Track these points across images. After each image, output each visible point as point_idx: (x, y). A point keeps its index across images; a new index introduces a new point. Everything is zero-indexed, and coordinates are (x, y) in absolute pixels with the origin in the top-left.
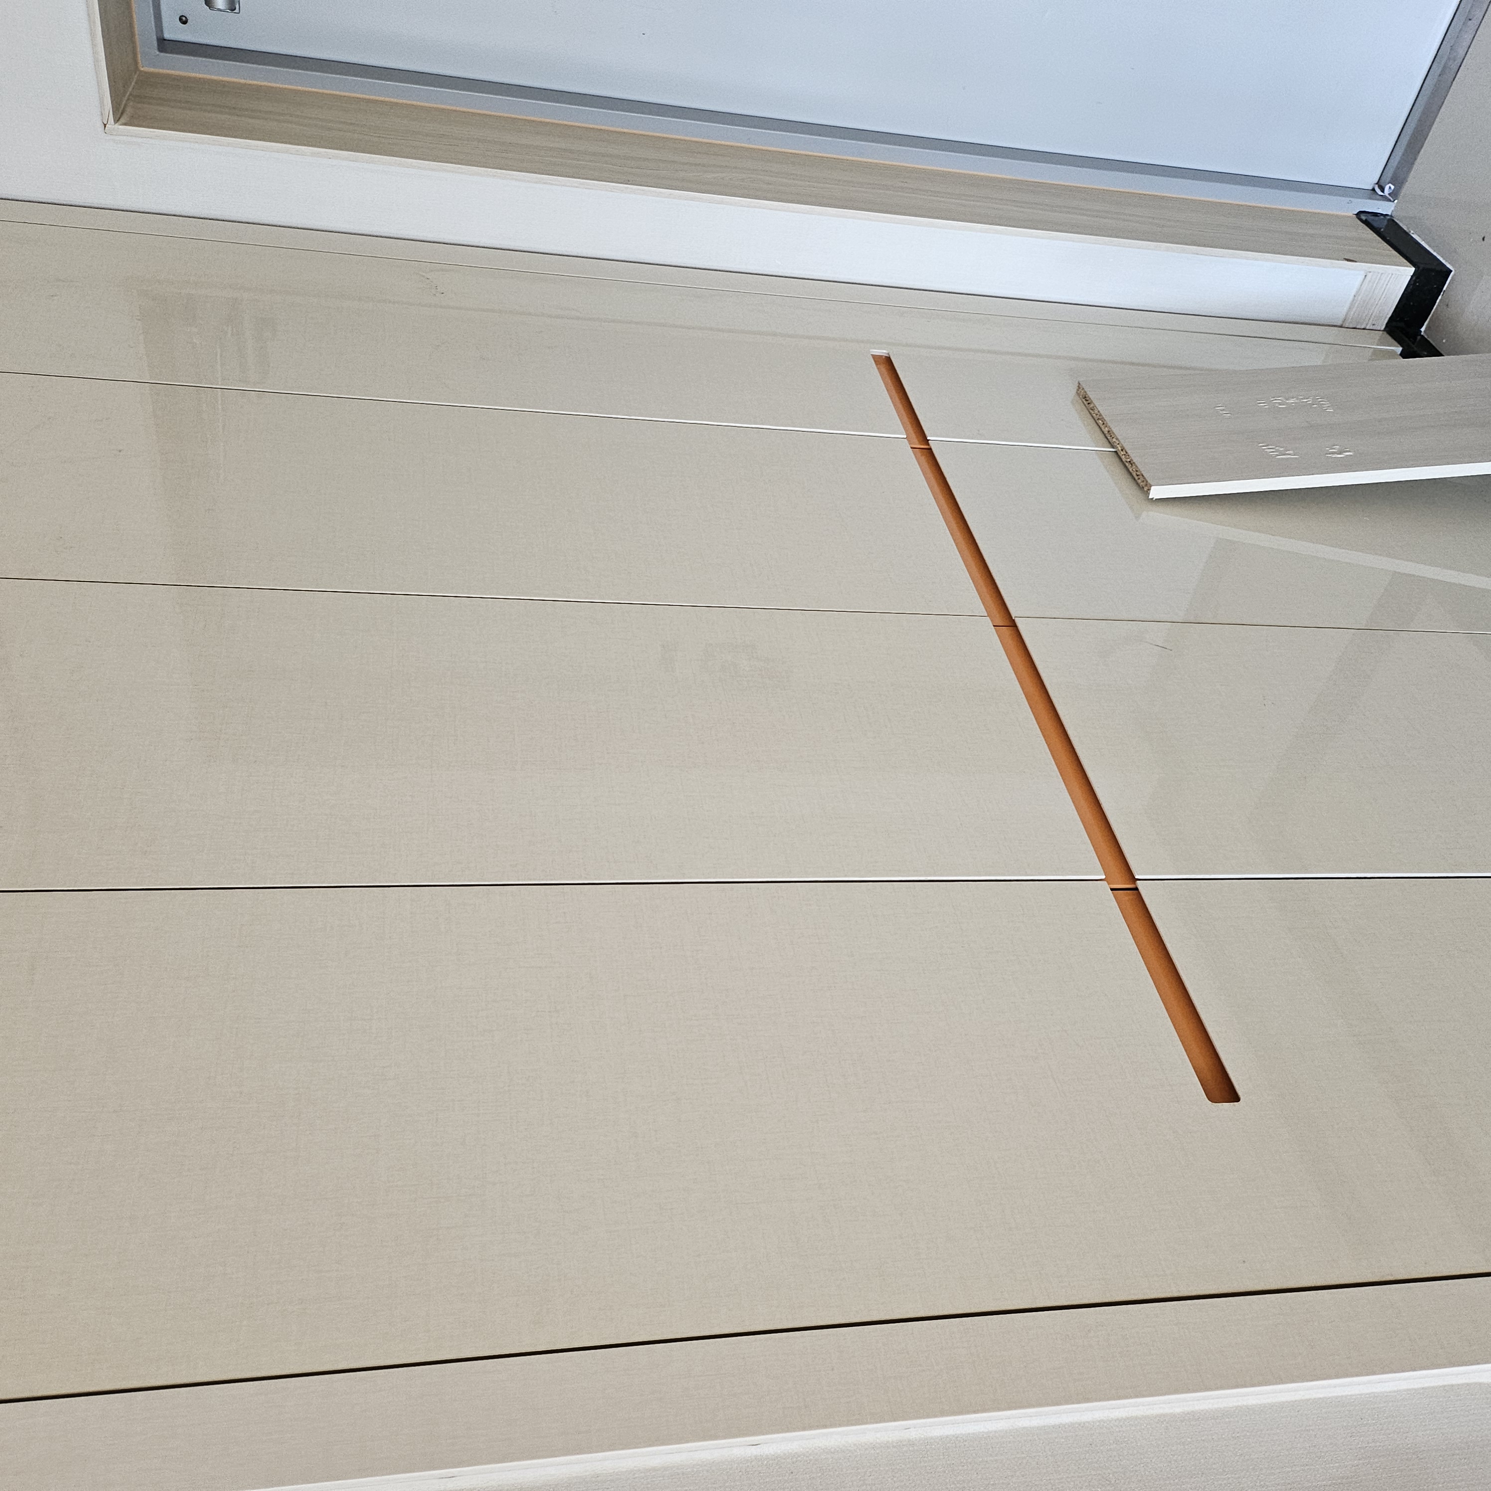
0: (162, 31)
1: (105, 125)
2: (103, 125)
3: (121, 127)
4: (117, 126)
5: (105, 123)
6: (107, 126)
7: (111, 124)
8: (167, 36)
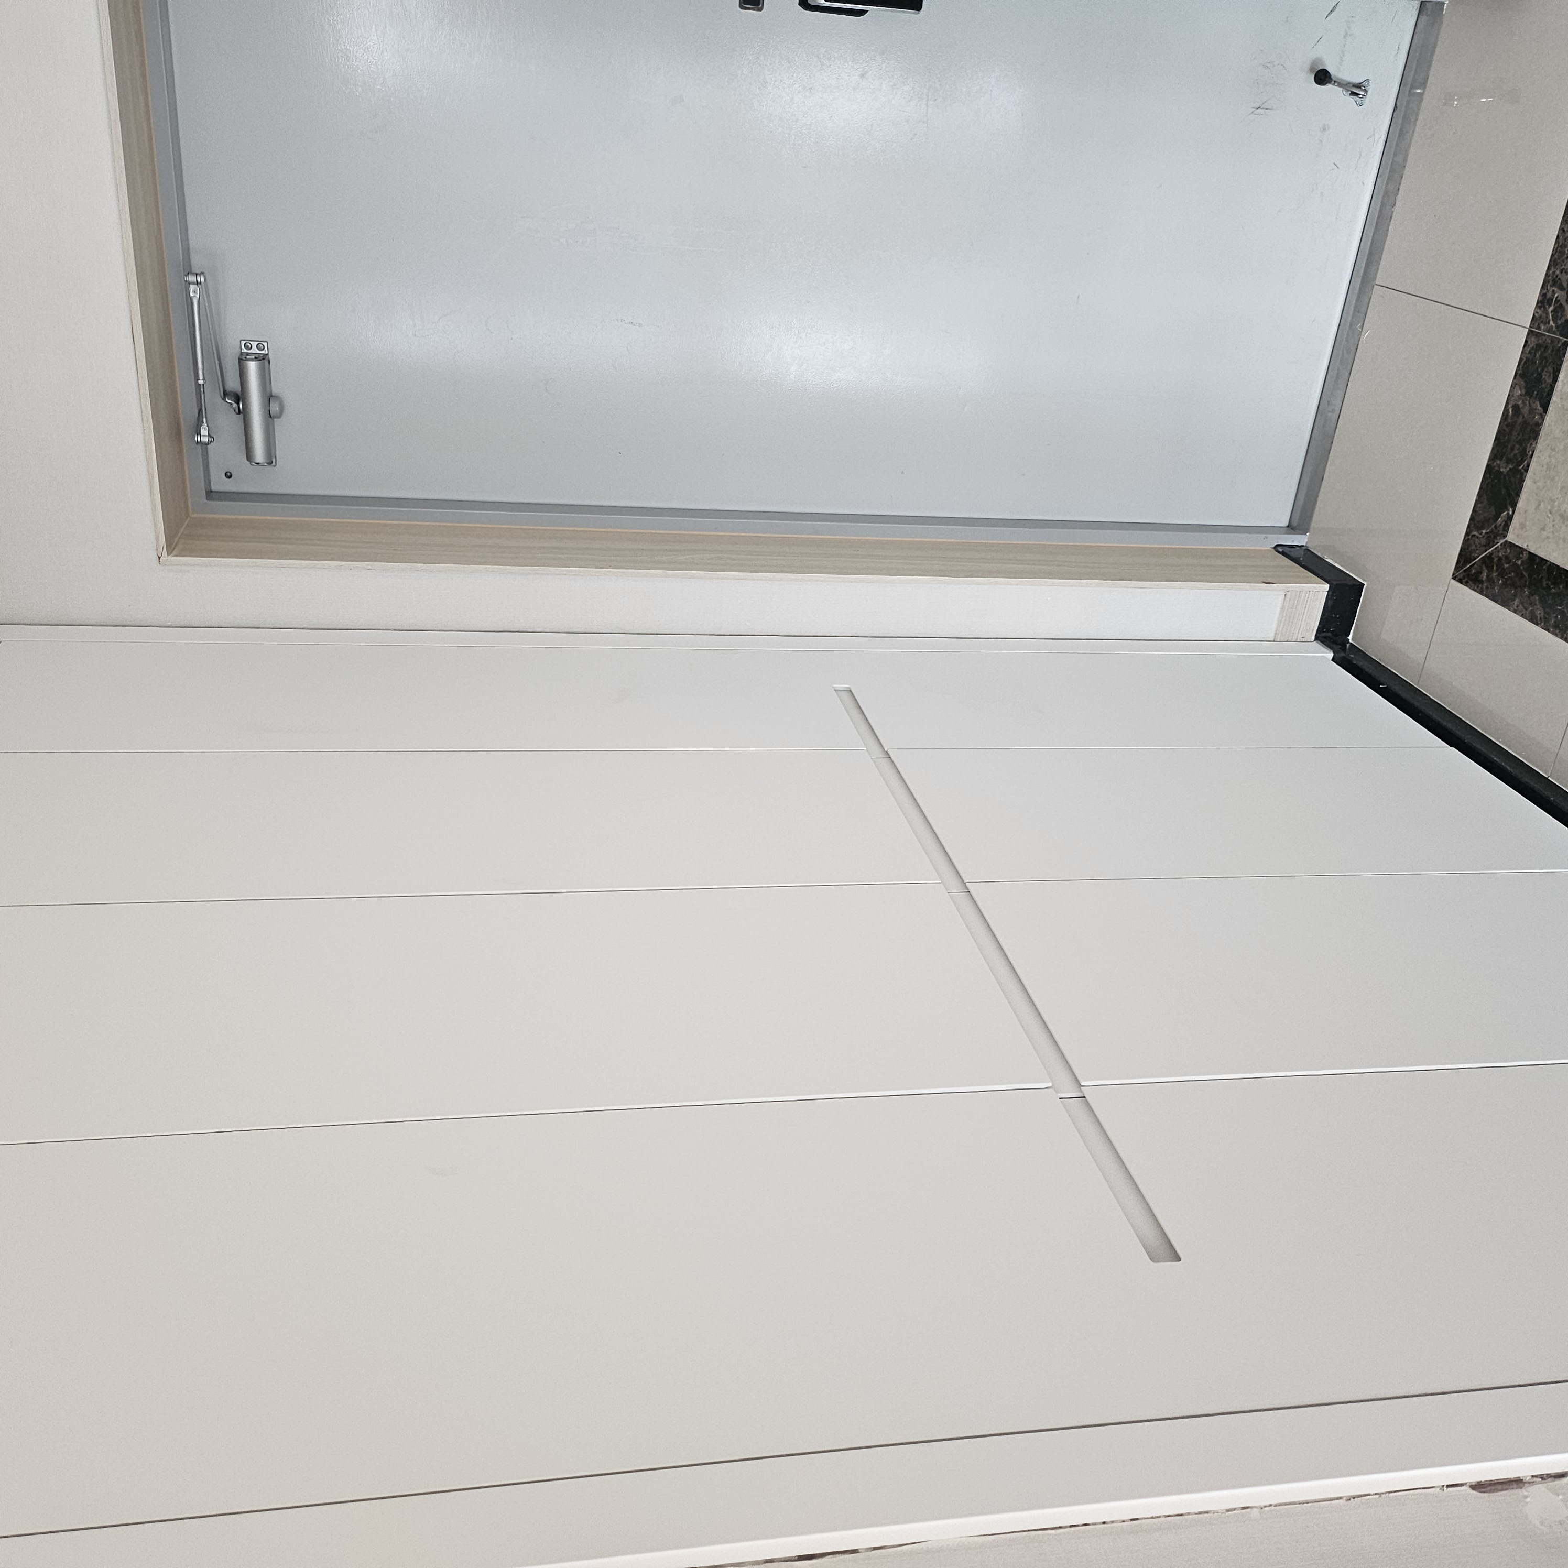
0: (210, 483)
1: (159, 558)
2: (157, 557)
3: (172, 558)
4: (169, 557)
5: (160, 556)
6: (161, 558)
7: (164, 557)
8: (214, 488)
